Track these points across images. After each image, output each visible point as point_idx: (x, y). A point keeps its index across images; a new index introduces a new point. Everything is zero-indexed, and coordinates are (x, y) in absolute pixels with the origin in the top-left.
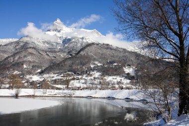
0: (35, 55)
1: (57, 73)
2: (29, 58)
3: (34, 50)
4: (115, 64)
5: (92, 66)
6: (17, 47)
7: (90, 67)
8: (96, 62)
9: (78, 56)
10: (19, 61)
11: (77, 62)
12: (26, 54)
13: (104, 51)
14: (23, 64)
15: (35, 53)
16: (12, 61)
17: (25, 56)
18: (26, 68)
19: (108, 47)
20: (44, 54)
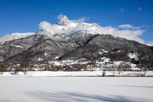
0: (51, 45)
1: (73, 59)
2: (48, 48)
3: (50, 41)
4: (119, 51)
5: (101, 53)
6: (36, 39)
7: (99, 54)
8: (103, 50)
9: (87, 45)
10: (40, 51)
11: (88, 50)
12: (45, 45)
13: (108, 41)
14: (44, 53)
15: (51, 43)
16: (35, 50)
17: (45, 46)
18: (46, 56)
19: (110, 37)
20: (59, 44)
